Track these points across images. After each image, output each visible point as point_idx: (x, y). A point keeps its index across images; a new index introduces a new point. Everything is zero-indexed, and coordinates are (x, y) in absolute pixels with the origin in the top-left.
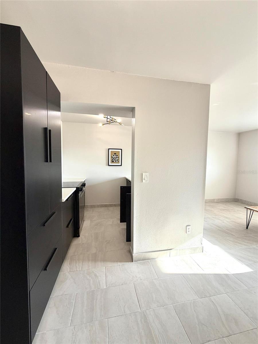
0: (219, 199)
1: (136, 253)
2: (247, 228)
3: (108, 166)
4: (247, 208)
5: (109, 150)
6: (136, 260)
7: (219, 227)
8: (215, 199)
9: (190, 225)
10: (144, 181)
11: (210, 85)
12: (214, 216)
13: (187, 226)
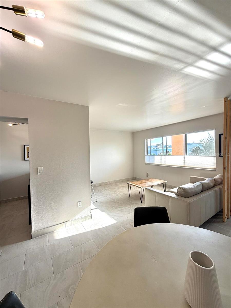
0: (123, 179)
1: (35, 231)
2: (129, 197)
3: (24, 161)
4: (129, 184)
5: (25, 146)
6: (35, 237)
7: (112, 199)
8: (120, 180)
9: (81, 201)
10: (39, 173)
11: (88, 106)
12: (114, 192)
13: (78, 202)
